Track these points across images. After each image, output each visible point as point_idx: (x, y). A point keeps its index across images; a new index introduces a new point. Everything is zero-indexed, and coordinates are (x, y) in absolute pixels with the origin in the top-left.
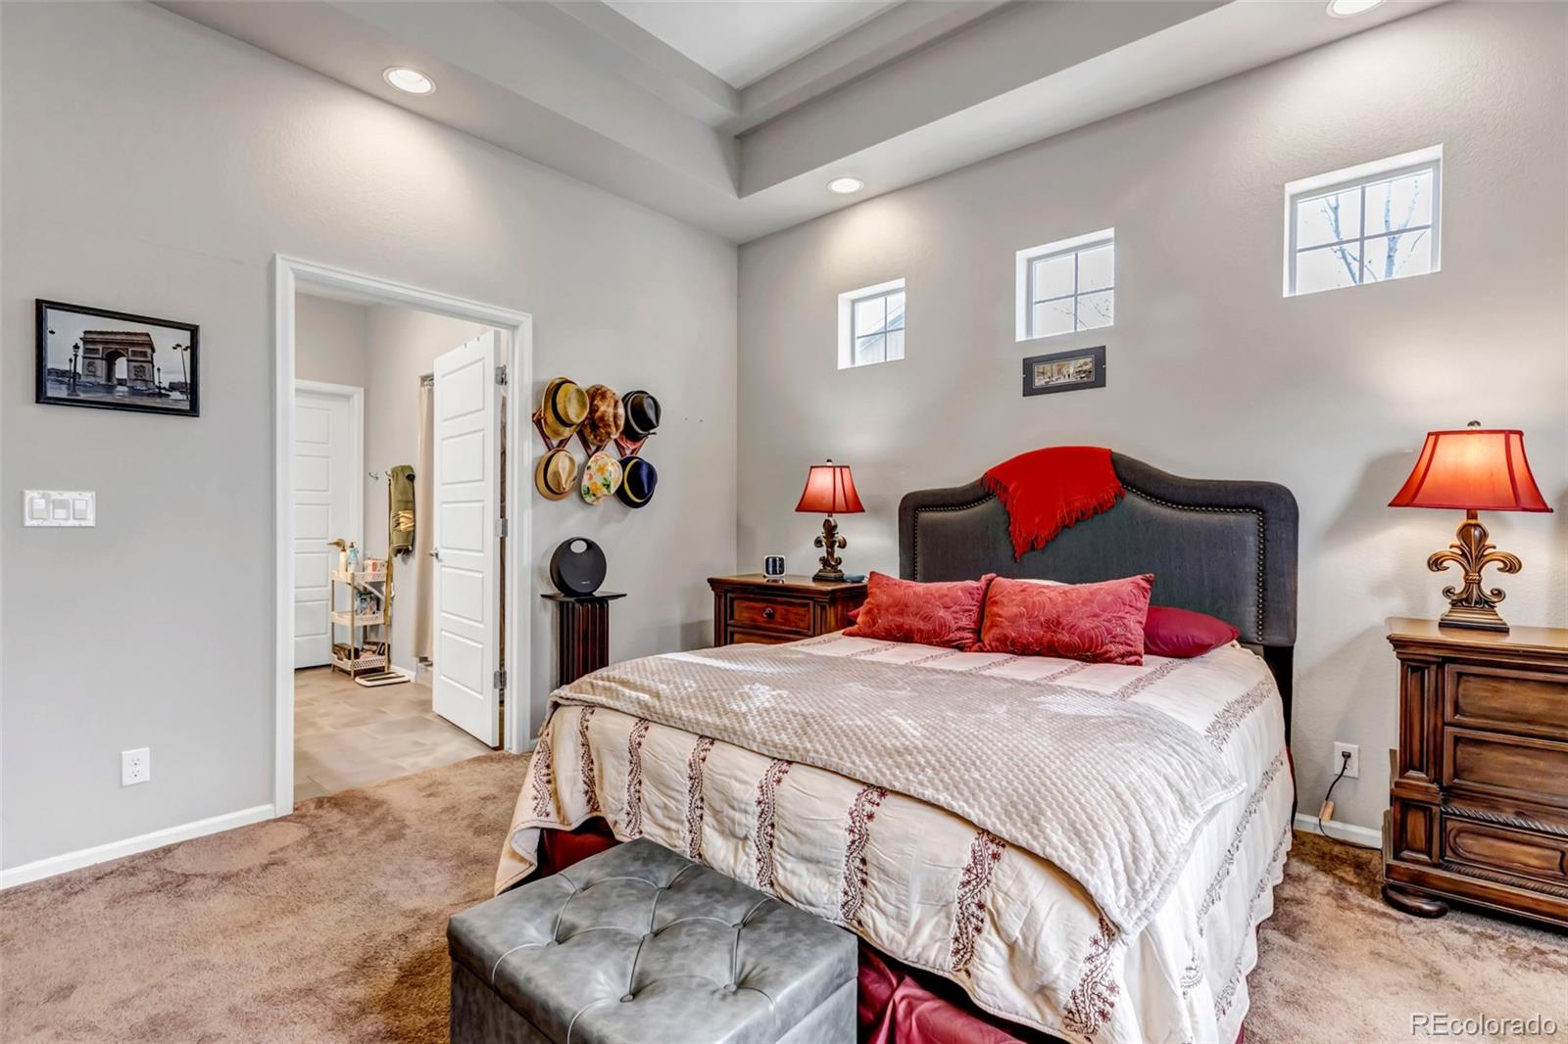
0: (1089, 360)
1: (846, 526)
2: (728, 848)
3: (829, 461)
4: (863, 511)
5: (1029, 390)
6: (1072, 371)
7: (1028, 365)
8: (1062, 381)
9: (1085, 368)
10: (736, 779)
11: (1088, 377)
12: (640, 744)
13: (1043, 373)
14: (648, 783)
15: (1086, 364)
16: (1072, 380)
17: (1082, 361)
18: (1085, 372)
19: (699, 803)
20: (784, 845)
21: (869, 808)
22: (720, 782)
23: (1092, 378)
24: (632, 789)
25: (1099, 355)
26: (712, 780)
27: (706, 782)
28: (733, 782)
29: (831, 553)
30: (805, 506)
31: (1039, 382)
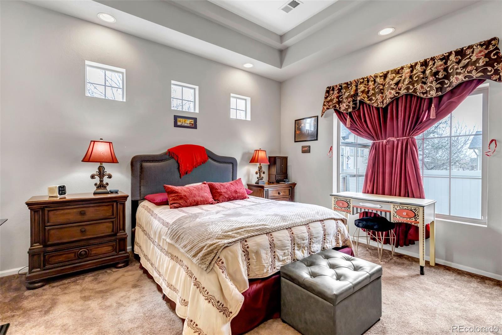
0: (193, 121)
1: (109, 168)
2: (300, 253)
3: (101, 139)
4: (118, 163)
5: (176, 125)
6: (188, 123)
7: (176, 118)
8: (185, 125)
9: (192, 123)
10: (303, 233)
11: (192, 125)
12: (273, 240)
13: (180, 121)
14: (278, 250)
15: (192, 122)
16: (188, 125)
17: (191, 121)
18: (192, 124)
19: (293, 246)
20: (314, 242)
21: (323, 225)
22: (300, 236)
23: (194, 126)
24: (272, 256)
25: (195, 120)
26: (298, 237)
27: (296, 238)
28: (303, 234)
29: (101, 181)
30: (88, 159)
31: (179, 124)
